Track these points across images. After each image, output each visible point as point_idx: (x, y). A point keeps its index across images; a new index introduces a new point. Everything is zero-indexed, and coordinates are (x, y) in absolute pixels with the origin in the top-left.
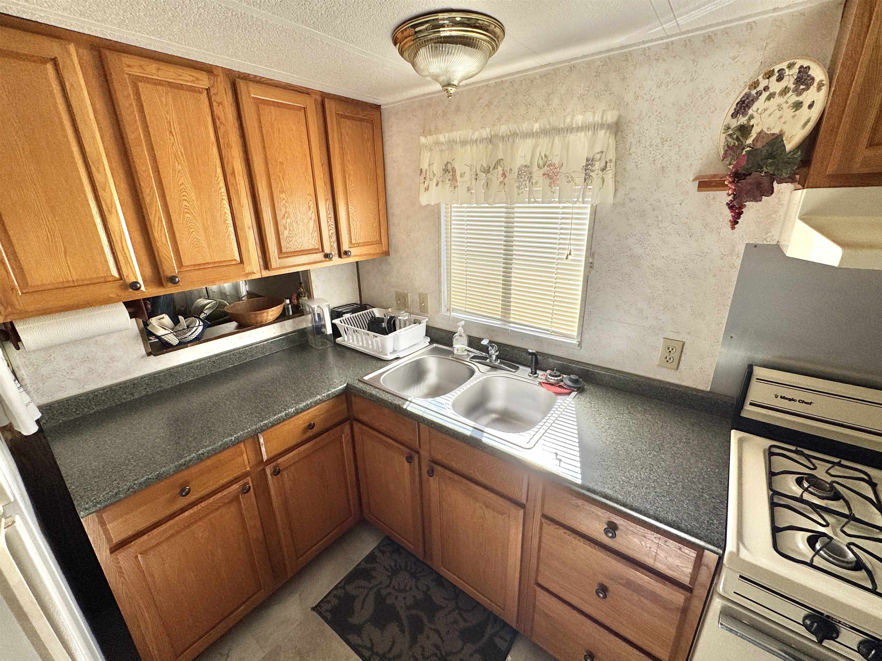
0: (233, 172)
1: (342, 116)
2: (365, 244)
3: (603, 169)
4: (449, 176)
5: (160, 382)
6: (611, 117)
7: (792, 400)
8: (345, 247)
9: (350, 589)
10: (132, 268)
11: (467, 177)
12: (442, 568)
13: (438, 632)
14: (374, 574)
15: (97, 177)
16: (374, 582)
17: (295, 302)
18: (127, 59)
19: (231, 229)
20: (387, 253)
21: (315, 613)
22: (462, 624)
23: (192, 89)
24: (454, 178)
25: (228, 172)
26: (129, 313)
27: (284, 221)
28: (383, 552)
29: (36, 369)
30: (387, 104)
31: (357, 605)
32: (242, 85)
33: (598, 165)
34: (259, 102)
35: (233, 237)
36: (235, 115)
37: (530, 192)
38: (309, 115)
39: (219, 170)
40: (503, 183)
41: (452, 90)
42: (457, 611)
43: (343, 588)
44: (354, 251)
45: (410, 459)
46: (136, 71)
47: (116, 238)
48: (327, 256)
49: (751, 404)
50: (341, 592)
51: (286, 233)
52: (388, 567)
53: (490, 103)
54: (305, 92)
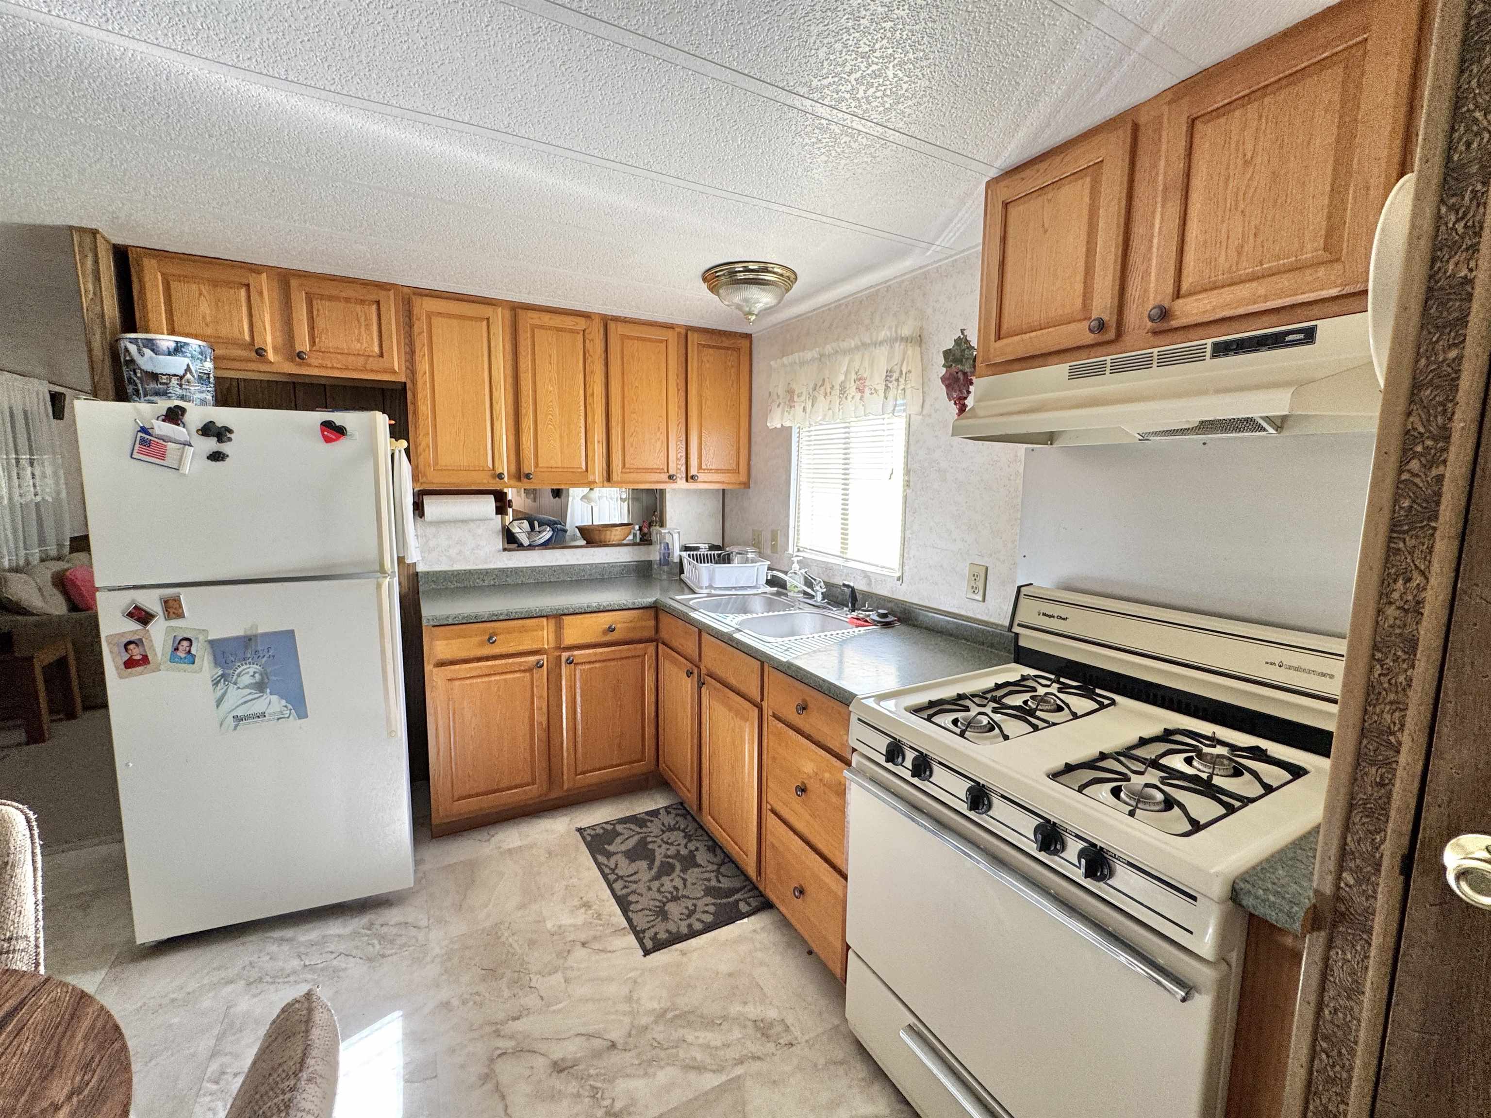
0: (593, 394)
1: (704, 346)
2: (717, 471)
3: (898, 381)
4: (789, 397)
5: (507, 576)
7: (1052, 616)
8: (693, 471)
9: (619, 828)
10: (502, 462)
11: (803, 397)
12: (709, 817)
13: (685, 881)
14: (649, 824)
15: (495, 394)
16: (644, 830)
17: (645, 530)
18: (530, 314)
19: (583, 441)
20: (746, 485)
21: (578, 834)
22: (714, 883)
23: (572, 331)
24: (792, 400)
25: (589, 392)
26: (496, 507)
27: (631, 439)
28: (668, 813)
29: (427, 541)
30: (757, 332)
31: (619, 840)
32: (612, 325)
33: (895, 377)
34: (624, 337)
35: (583, 448)
36: (603, 349)
38: (670, 347)
39: (582, 392)
42: (715, 874)
43: (614, 825)
44: (702, 477)
45: (689, 674)
46: (536, 322)
47: (496, 438)
48: (671, 477)
49: (1019, 625)
50: (609, 827)
51: (632, 450)
52: (667, 825)
54: (670, 327)
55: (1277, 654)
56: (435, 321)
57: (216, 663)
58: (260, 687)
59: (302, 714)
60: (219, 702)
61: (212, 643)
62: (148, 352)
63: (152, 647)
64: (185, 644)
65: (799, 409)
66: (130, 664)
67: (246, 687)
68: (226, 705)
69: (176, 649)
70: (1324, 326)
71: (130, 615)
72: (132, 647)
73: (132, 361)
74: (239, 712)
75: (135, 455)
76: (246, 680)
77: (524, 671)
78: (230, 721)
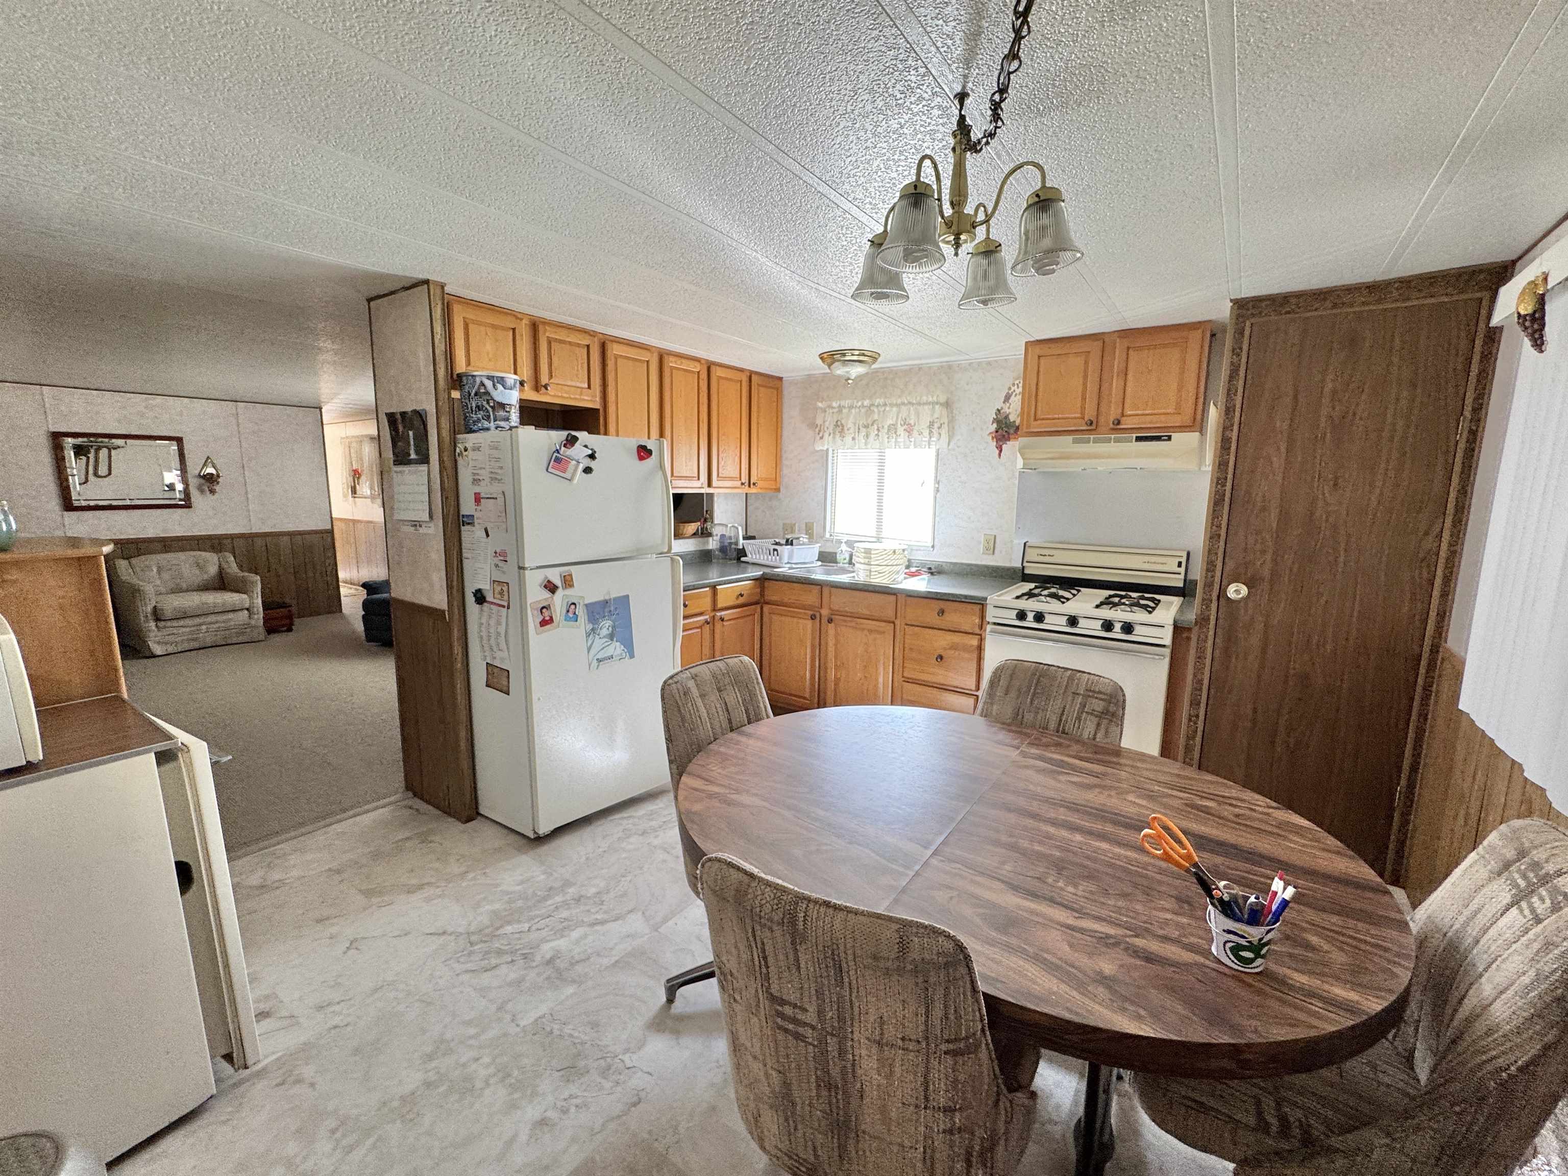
1: (760, 385)
2: (765, 479)
3: (939, 428)
4: (839, 429)
6: (943, 399)
7: (1045, 555)
8: (754, 479)
11: (851, 431)
20: (778, 490)
24: (842, 431)
27: (722, 455)
30: (788, 379)
32: (713, 368)
33: (936, 425)
34: (719, 378)
36: (707, 387)
37: (896, 442)
38: (741, 387)
40: (877, 435)
41: (850, 381)
44: (759, 483)
46: (673, 364)
48: (743, 484)
49: (1027, 563)
51: (723, 463)
53: (867, 385)
54: (741, 370)
55: (1147, 558)
56: (619, 361)
57: (590, 621)
58: (611, 637)
59: (632, 656)
60: (589, 649)
61: (586, 605)
62: (500, 387)
63: (555, 611)
64: (573, 607)
65: (848, 439)
66: (544, 623)
67: (604, 637)
68: (593, 652)
69: (568, 611)
70: (1174, 436)
71: (545, 587)
72: (544, 610)
73: (487, 393)
74: (600, 656)
75: (550, 470)
76: (605, 632)
77: (697, 628)
78: (595, 663)
